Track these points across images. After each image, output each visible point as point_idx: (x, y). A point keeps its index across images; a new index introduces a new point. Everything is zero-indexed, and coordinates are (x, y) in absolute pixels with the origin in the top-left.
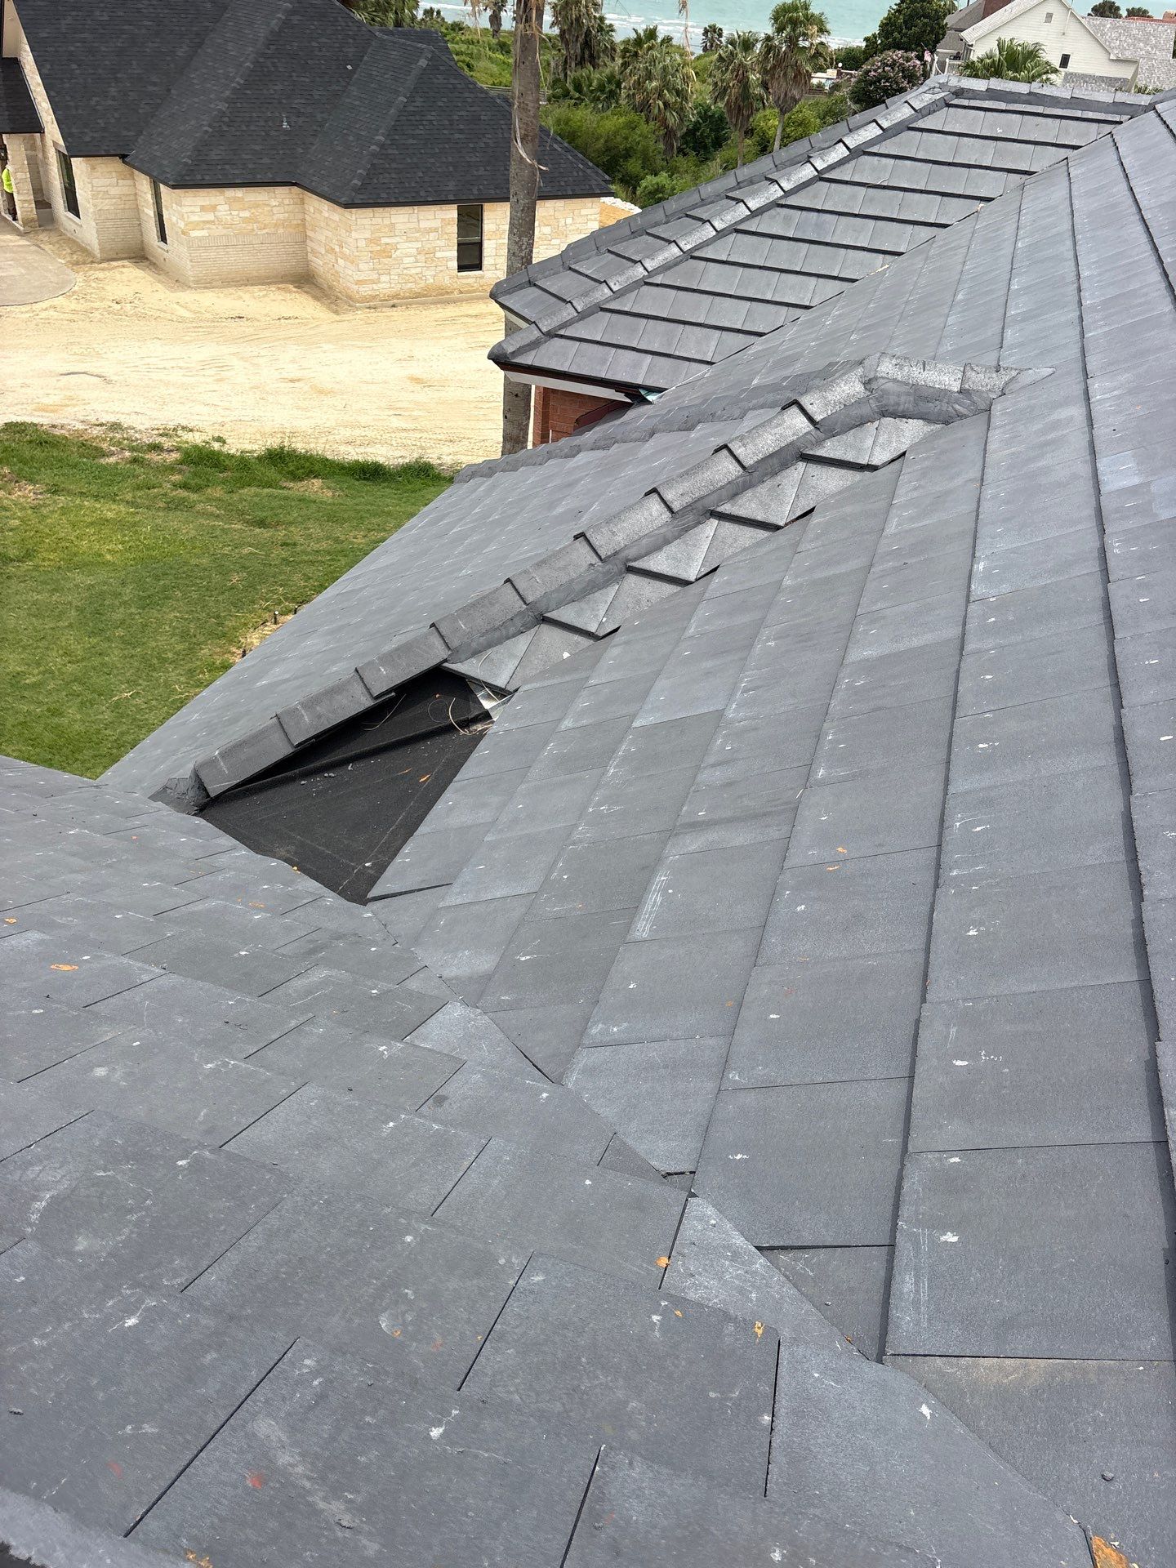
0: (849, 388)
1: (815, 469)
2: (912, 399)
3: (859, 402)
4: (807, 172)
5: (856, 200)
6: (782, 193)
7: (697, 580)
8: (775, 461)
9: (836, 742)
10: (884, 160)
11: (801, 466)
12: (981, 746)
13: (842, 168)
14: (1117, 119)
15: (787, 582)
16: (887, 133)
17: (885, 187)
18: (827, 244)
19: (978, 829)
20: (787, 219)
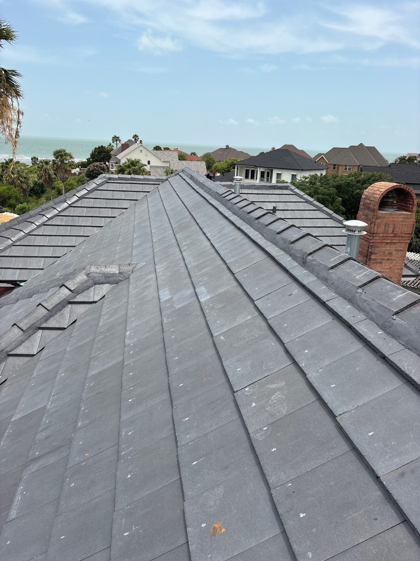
0: (81, 277)
1: (74, 306)
2: (104, 278)
3: (86, 282)
4: (65, 205)
5: (85, 212)
6: (58, 212)
7: (37, 353)
8: (60, 306)
9: (85, 410)
10: (91, 199)
11: (70, 306)
12: (130, 401)
13: (77, 203)
14: (158, 183)
15: (68, 349)
16: (90, 192)
17: (92, 207)
18: (77, 226)
19: (130, 433)
20: (62, 220)
